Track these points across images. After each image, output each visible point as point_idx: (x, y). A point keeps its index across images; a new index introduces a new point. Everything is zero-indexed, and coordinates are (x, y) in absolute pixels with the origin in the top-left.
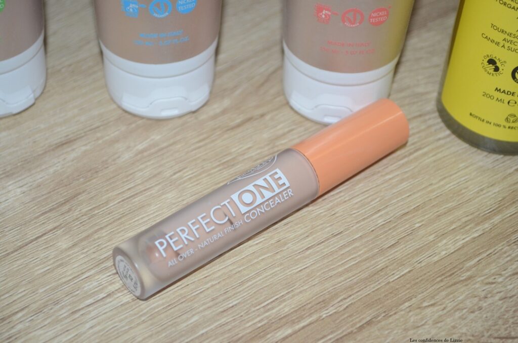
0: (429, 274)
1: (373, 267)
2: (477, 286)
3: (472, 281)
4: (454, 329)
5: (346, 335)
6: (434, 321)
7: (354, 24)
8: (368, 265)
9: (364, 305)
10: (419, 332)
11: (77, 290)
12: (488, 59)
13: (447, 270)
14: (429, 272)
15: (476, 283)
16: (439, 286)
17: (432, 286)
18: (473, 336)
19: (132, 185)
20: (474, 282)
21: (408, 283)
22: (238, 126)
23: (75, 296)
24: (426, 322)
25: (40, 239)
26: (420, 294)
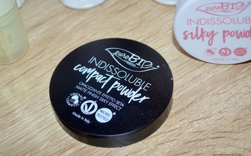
0: (223, 77)
1: (194, 75)
2: (248, 81)
3: (245, 79)
4: (236, 103)
5: (180, 110)
6: (225, 100)
8: (191, 74)
9: (189, 95)
10: (218, 106)
11: (45, 97)
13: (232, 74)
14: (223, 76)
15: (248, 79)
16: (228, 83)
17: (225, 83)
18: (246, 106)
19: (71, 43)
20: (247, 79)
21: (212, 82)
22: (124, 10)
23: (44, 99)
24: (221, 101)
25: (26, 73)
26: (218, 87)
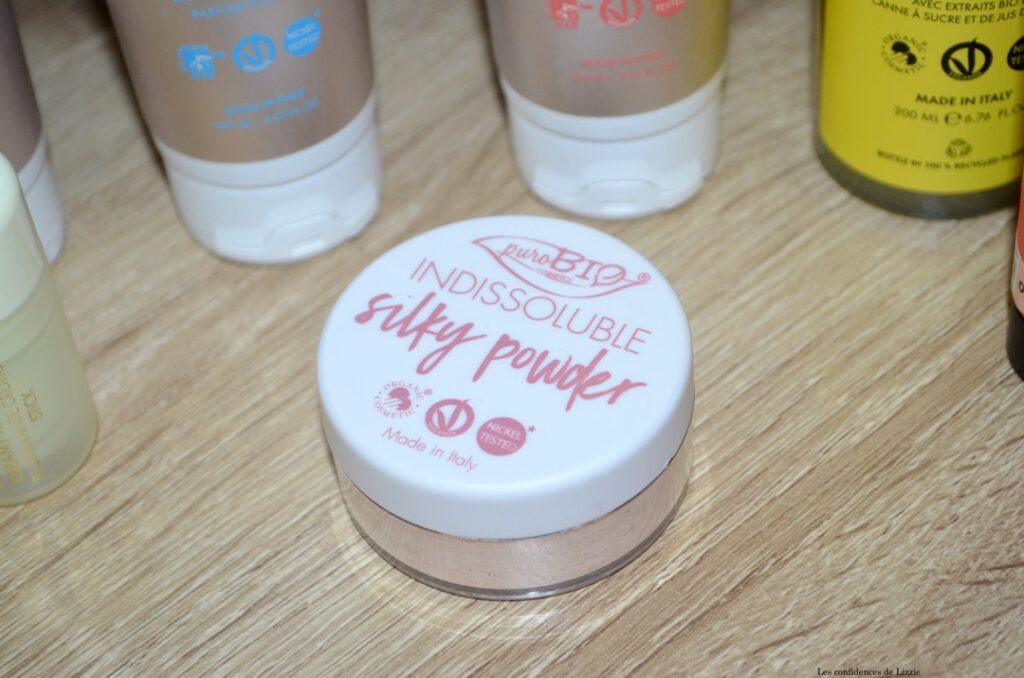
0: (848, 469)
1: (741, 473)
2: (943, 476)
3: (931, 470)
4: (911, 565)
5: (707, 612)
6: (870, 557)
7: (625, 20)
8: (730, 472)
9: (733, 550)
10: (846, 582)
11: (188, 613)
12: (891, 43)
13: (881, 457)
14: (847, 466)
15: (940, 470)
16: (870, 491)
17: (858, 491)
18: (948, 573)
19: (259, 397)
20: (936, 470)
21: (810, 495)
23: (185, 624)
24: (856, 562)
25: (102, 529)
26: (836, 511)
